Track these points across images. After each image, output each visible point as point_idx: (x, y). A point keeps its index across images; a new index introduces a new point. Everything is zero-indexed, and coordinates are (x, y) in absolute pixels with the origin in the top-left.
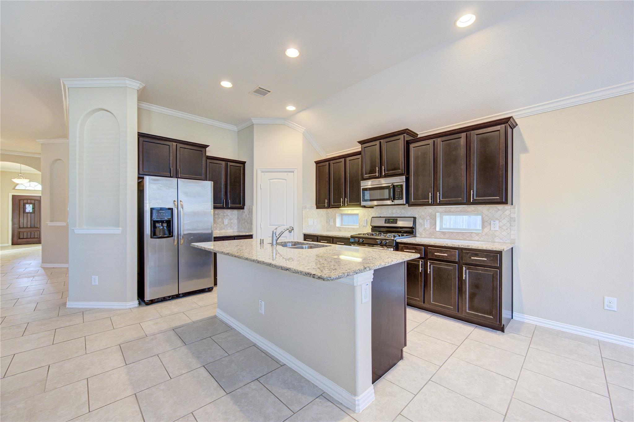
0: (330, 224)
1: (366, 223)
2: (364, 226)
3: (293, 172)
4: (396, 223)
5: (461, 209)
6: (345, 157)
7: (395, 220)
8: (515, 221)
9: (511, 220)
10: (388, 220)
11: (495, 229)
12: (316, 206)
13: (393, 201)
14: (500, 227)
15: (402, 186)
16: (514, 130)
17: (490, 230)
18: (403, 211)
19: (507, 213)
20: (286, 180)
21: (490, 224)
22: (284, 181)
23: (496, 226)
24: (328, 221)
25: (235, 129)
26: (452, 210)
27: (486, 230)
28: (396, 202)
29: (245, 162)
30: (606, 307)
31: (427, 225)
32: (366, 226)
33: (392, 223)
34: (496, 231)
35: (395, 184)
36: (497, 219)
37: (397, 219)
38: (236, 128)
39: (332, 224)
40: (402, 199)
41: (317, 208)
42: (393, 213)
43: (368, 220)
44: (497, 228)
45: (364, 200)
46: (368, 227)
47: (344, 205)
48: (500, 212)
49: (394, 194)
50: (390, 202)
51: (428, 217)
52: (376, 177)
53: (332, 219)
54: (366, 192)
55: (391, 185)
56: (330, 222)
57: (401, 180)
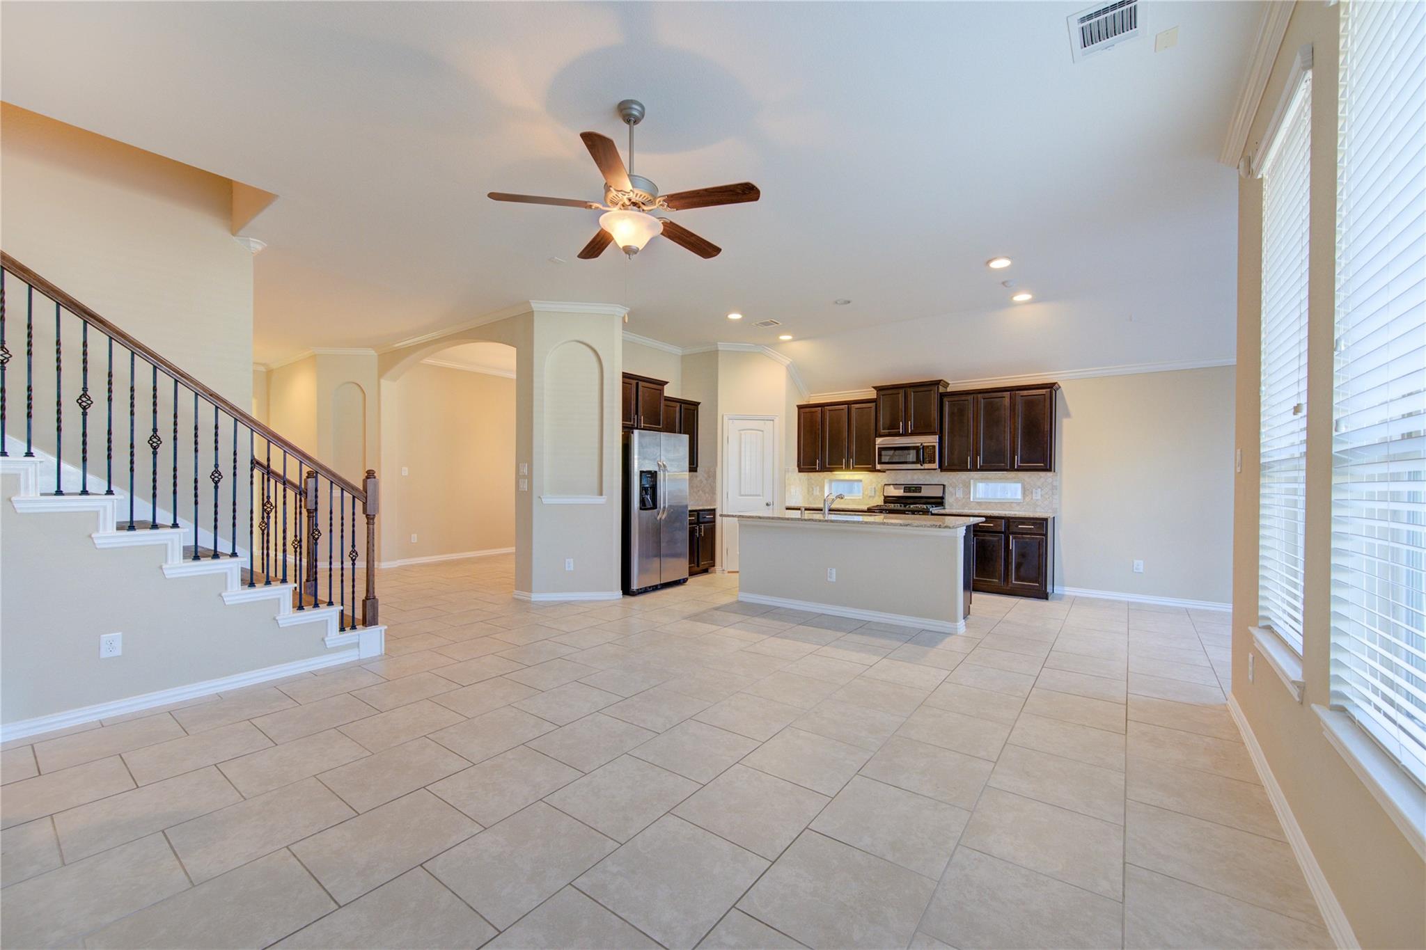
0: (815, 494)
1: (873, 492)
2: (870, 497)
3: (773, 420)
4: (920, 492)
5: (1000, 475)
6: (848, 403)
7: (918, 488)
8: (1056, 489)
9: (1054, 488)
10: (908, 488)
11: (1037, 498)
12: (797, 468)
13: (922, 465)
14: (1042, 496)
15: (934, 447)
16: (1057, 392)
17: (1032, 499)
18: (928, 477)
19: (1050, 480)
20: (762, 431)
21: (1032, 493)
22: (761, 433)
23: (1037, 495)
24: (811, 489)
25: (678, 351)
26: (990, 476)
27: (1028, 499)
28: (926, 466)
29: (699, 403)
30: (1135, 571)
31: (959, 494)
32: (874, 497)
33: (914, 492)
34: (1037, 500)
35: (925, 444)
36: (1039, 487)
37: (921, 487)
38: (681, 352)
39: (818, 494)
40: (934, 462)
41: (799, 471)
42: (913, 480)
43: (877, 488)
44: (1039, 497)
45: (880, 463)
46: (877, 498)
47: (848, 468)
48: (1042, 480)
49: (923, 456)
50: (919, 466)
51: (961, 485)
52: (898, 435)
53: (818, 487)
54: (883, 453)
55: (919, 445)
56: (815, 491)
57: (932, 440)
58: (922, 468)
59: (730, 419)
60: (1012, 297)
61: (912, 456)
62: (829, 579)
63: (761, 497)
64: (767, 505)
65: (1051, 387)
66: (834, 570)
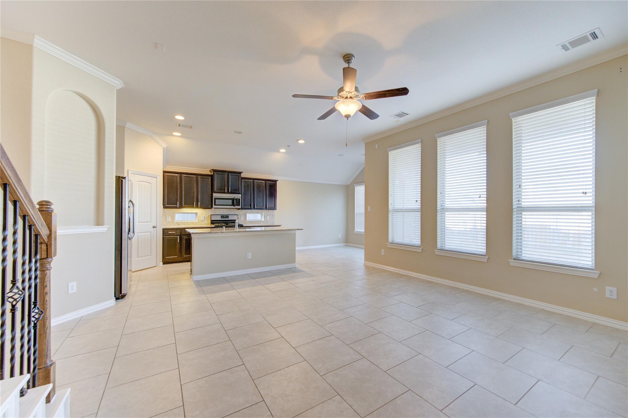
0: (167, 220)
2: (202, 221)
3: (156, 178)
4: (228, 218)
5: (257, 211)
6: (196, 174)
7: (227, 216)
9: (273, 215)
10: (222, 216)
12: (163, 206)
14: (270, 218)
15: (239, 199)
17: (267, 219)
18: (229, 212)
19: (271, 213)
20: (151, 183)
21: (267, 217)
22: (150, 184)
26: (253, 212)
27: (265, 220)
28: (236, 207)
31: (243, 218)
32: (204, 221)
33: (225, 218)
35: (236, 198)
36: (269, 215)
39: (170, 220)
41: (163, 209)
43: (205, 217)
44: (269, 219)
45: (215, 205)
46: (205, 221)
47: (197, 207)
48: (270, 213)
49: (235, 203)
50: (233, 207)
51: (243, 215)
52: (225, 193)
53: (170, 217)
54: (216, 200)
55: (233, 198)
56: (167, 219)
57: (238, 196)
58: (234, 207)
59: (132, 173)
60: (280, 150)
61: (230, 202)
62: (248, 258)
63: (150, 223)
64: (153, 227)
65: (275, 181)
66: (250, 253)
